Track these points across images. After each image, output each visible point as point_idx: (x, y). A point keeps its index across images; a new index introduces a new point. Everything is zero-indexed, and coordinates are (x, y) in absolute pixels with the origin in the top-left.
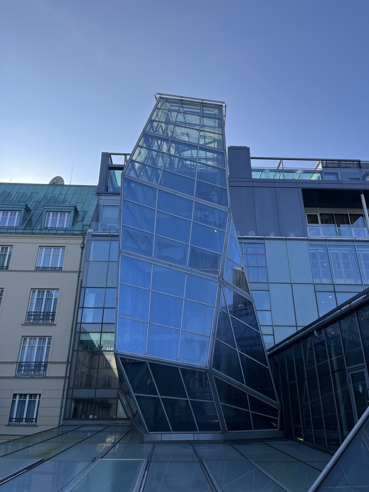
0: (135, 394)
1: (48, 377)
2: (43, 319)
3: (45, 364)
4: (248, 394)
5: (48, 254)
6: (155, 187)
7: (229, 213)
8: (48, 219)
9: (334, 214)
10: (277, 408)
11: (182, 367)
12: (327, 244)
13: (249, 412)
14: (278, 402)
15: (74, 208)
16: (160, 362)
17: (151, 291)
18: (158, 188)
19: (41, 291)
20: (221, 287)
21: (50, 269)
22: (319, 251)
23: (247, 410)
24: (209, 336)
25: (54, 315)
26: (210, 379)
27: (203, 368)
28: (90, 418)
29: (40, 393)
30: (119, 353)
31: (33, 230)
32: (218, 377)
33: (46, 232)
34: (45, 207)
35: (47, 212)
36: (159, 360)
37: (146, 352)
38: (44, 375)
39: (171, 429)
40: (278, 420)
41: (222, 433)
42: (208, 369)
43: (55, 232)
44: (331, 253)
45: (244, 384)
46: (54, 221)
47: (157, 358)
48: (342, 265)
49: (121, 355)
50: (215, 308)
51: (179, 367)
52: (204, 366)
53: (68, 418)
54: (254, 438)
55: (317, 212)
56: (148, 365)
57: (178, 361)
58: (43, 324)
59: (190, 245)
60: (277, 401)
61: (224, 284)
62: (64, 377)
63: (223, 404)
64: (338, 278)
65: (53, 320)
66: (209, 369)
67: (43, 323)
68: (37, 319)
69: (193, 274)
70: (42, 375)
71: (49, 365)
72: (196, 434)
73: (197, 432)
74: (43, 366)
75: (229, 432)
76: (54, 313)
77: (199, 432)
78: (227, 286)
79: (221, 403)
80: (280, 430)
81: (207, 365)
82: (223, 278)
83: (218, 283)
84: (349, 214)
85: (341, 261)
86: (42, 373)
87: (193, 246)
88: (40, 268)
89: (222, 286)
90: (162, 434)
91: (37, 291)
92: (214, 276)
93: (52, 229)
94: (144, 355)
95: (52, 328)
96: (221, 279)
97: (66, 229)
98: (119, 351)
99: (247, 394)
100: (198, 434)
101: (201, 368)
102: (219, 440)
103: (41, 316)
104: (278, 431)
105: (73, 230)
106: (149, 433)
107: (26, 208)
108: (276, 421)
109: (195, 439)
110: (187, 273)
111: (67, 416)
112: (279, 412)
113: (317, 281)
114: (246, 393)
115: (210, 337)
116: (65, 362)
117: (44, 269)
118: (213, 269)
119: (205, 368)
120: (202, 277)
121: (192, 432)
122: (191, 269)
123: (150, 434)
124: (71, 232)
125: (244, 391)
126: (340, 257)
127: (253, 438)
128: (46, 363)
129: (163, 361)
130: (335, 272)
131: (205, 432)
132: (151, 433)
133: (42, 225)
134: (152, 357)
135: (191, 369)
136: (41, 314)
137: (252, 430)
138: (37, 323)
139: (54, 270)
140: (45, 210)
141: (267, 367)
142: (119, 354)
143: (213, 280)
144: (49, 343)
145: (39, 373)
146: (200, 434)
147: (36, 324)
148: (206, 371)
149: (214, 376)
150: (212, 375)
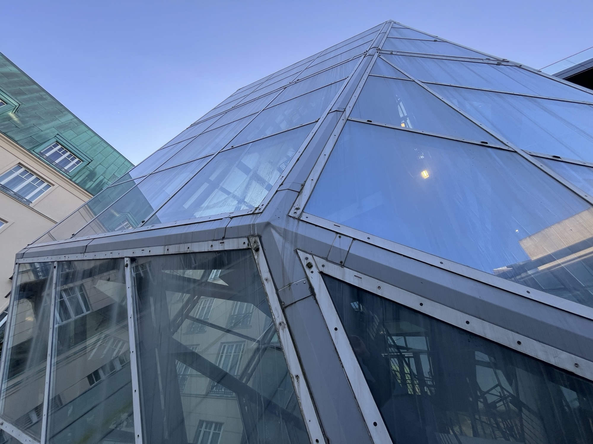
148: (253, 236)
149: (321, 273)
150: (305, 263)
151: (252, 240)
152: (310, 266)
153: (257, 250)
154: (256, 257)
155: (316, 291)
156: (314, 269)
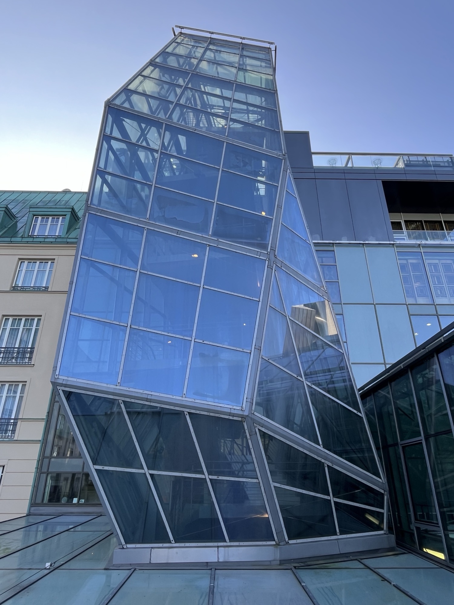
0: (94, 466)
1: (17, 440)
2: (17, 358)
3: (15, 422)
4: (328, 465)
5: (30, 269)
6: (159, 121)
7: (283, 160)
8: (35, 226)
9: (424, 221)
10: (382, 491)
11: (193, 411)
12: (422, 251)
13: (330, 500)
14: (382, 479)
15: (70, 210)
16: (147, 400)
17: (138, 273)
18: (166, 123)
19: (17, 318)
20: (272, 269)
21: (32, 290)
22: (410, 261)
23: (326, 497)
24: (249, 351)
25: (31, 353)
26: (250, 435)
27: (236, 412)
28: (73, 503)
29: (3, 464)
30: (61, 382)
31: (12, 238)
32: (266, 431)
33: (31, 240)
34: (31, 210)
35: (34, 215)
36: (145, 396)
37: (119, 381)
38: (13, 437)
39: (171, 538)
40: (383, 514)
41: (277, 545)
42: (246, 413)
43: (42, 240)
44: (428, 263)
45: (319, 445)
46: (43, 226)
47: (141, 391)
48: (444, 280)
49: (66, 386)
50: (260, 303)
51: (186, 410)
52: (238, 408)
53: (40, 502)
54: (341, 553)
55: (402, 218)
56: (122, 406)
57: (183, 399)
58: (17, 365)
59: (216, 202)
60: (380, 478)
61: (278, 265)
62: (40, 441)
63: (278, 485)
64: (439, 297)
65: (30, 358)
66: (249, 414)
67: (16, 363)
68: (8, 358)
69: (219, 246)
70: (9, 437)
71: (19, 423)
72: (223, 548)
73: (225, 544)
74: (11, 425)
75: (291, 542)
76: (32, 348)
77: (229, 544)
78: (282, 268)
79: (273, 484)
80: (388, 532)
81: (244, 406)
82: (275, 255)
83: (267, 262)
84: (444, 221)
85: (442, 274)
86: (10, 435)
87: (222, 204)
88: (19, 288)
89: (273, 267)
90: (152, 550)
91: (11, 319)
92: (259, 250)
93: (38, 237)
94: (115, 387)
95: (28, 370)
96: (272, 257)
97: (59, 237)
98: (62, 379)
99: (326, 465)
100: (227, 548)
101: (233, 411)
102: (270, 561)
103: (15, 353)
104: (385, 534)
105: (67, 238)
106: (125, 547)
107: (7, 211)
108: (379, 516)
109: (221, 560)
110: (209, 245)
111: (39, 500)
112: (385, 497)
113: (410, 301)
114: (323, 463)
115: (250, 353)
116: (43, 419)
117: (24, 290)
118: (257, 240)
119: (241, 413)
120: (237, 251)
121: (216, 544)
122: (216, 239)
123: (127, 548)
124: (65, 240)
125: (319, 459)
126: (441, 268)
127: (339, 553)
128: (16, 419)
129: (153, 398)
130: (434, 288)
131: (241, 544)
132: (129, 546)
133: (25, 232)
134: (131, 390)
135: (212, 414)
136: (15, 350)
137: (337, 535)
138: (8, 363)
139: (37, 290)
140: (31, 212)
141: (359, 414)
142: (62, 385)
143: (258, 257)
144: (22, 391)
145: (4, 435)
146: (230, 548)
147: (7, 365)
148: (243, 418)
149: (258, 429)
150: (255, 426)
151: (243, 419)
152: (256, 427)
153: (244, 422)
154: (244, 423)
155: (257, 433)
156: (257, 428)
